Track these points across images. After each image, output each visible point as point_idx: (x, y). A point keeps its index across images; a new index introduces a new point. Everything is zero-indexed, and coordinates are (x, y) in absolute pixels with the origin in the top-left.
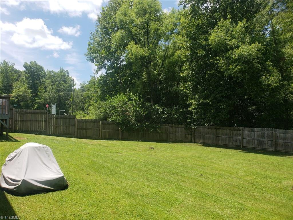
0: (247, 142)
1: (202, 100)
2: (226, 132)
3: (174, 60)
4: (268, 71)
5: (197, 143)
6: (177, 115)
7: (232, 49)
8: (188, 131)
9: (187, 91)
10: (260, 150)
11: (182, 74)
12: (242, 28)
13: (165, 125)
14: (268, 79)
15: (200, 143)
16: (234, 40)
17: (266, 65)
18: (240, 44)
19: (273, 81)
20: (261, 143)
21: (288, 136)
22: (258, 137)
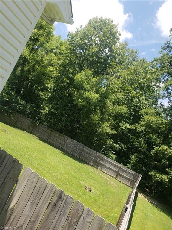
0: (66, 147)
1: (52, 110)
2: (57, 135)
3: (46, 72)
4: (96, 112)
5: (35, 135)
6: (30, 110)
7: (85, 90)
8: (32, 125)
9: (44, 97)
10: (71, 155)
11: (47, 85)
12: (95, 81)
13: (18, 113)
14: (94, 116)
15: (37, 136)
16: (88, 85)
17: (96, 108)
18: (90, 89)
19: (96, 119)
20: (74, 150)
21: (89, 152)
22: (74, 146)
